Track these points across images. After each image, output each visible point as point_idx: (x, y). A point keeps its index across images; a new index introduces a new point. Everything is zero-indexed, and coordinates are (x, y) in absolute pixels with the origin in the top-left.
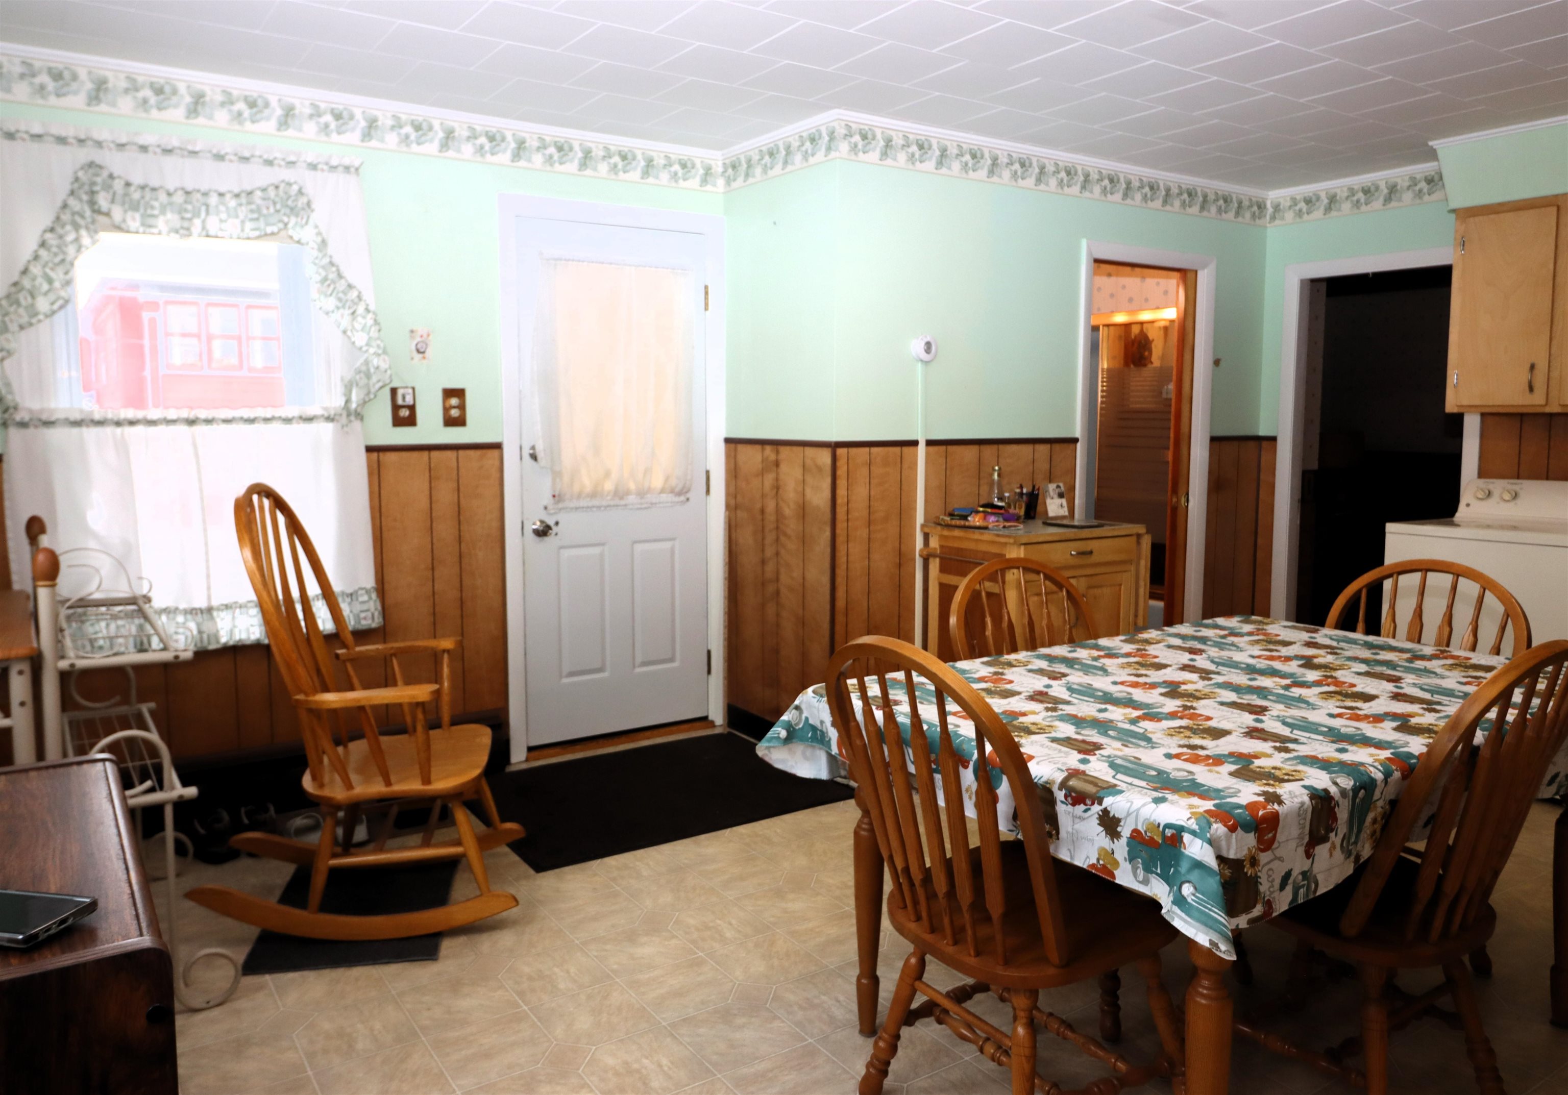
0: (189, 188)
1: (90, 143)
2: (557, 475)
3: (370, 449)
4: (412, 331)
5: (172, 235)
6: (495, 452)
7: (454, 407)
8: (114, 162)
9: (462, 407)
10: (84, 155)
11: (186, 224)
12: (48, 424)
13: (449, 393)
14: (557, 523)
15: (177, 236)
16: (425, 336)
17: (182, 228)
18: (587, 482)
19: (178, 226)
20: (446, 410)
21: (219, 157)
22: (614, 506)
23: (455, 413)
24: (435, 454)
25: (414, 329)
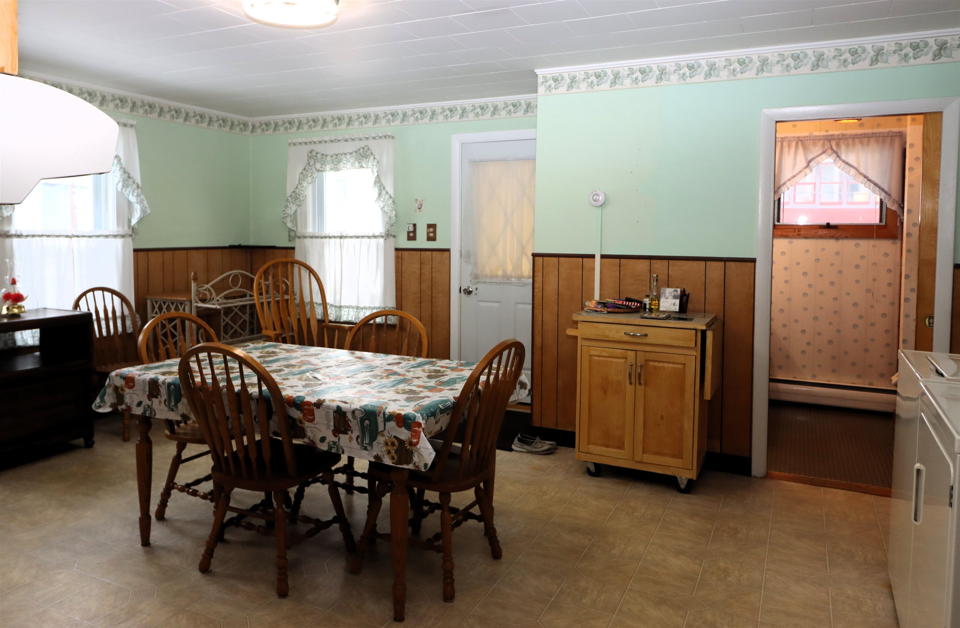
0: (337, 154)
1: (303, 144)
2: (475, 264)
3: (397, 250)
4: (416, 200)
5: (331, 171)
6: (447, 253)
7: (431, 232)
8: (319, 148)
9: (435, 232)
10: (310, 147)
11: (335, 166)
12: (305, 237)
13: (429, 226)
14: (477, 289)
15: (333, 171)
16: (421, 201)
17: (334, 168)
18: (487, 271)
19: (333, 167)
20: (428, 233)
21: (346, 141)
22: (509, 283)
23: (432, 235)
24: (423, 253)
25: (417, 199)
